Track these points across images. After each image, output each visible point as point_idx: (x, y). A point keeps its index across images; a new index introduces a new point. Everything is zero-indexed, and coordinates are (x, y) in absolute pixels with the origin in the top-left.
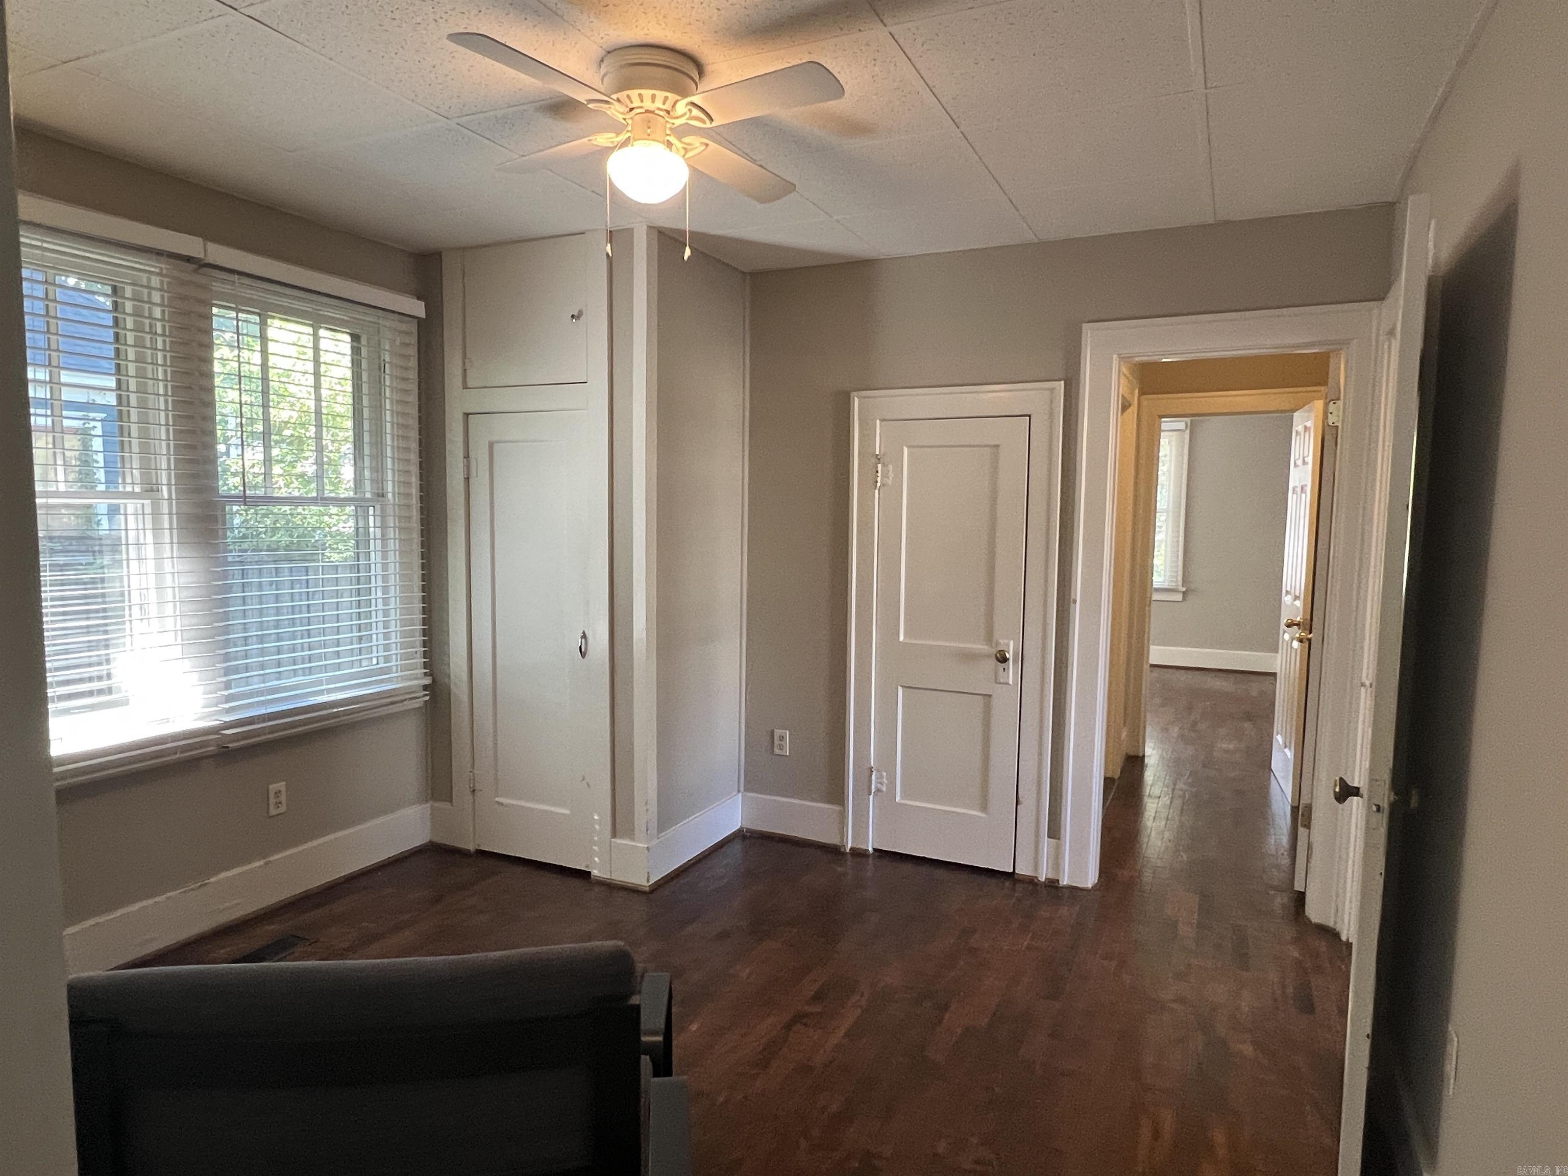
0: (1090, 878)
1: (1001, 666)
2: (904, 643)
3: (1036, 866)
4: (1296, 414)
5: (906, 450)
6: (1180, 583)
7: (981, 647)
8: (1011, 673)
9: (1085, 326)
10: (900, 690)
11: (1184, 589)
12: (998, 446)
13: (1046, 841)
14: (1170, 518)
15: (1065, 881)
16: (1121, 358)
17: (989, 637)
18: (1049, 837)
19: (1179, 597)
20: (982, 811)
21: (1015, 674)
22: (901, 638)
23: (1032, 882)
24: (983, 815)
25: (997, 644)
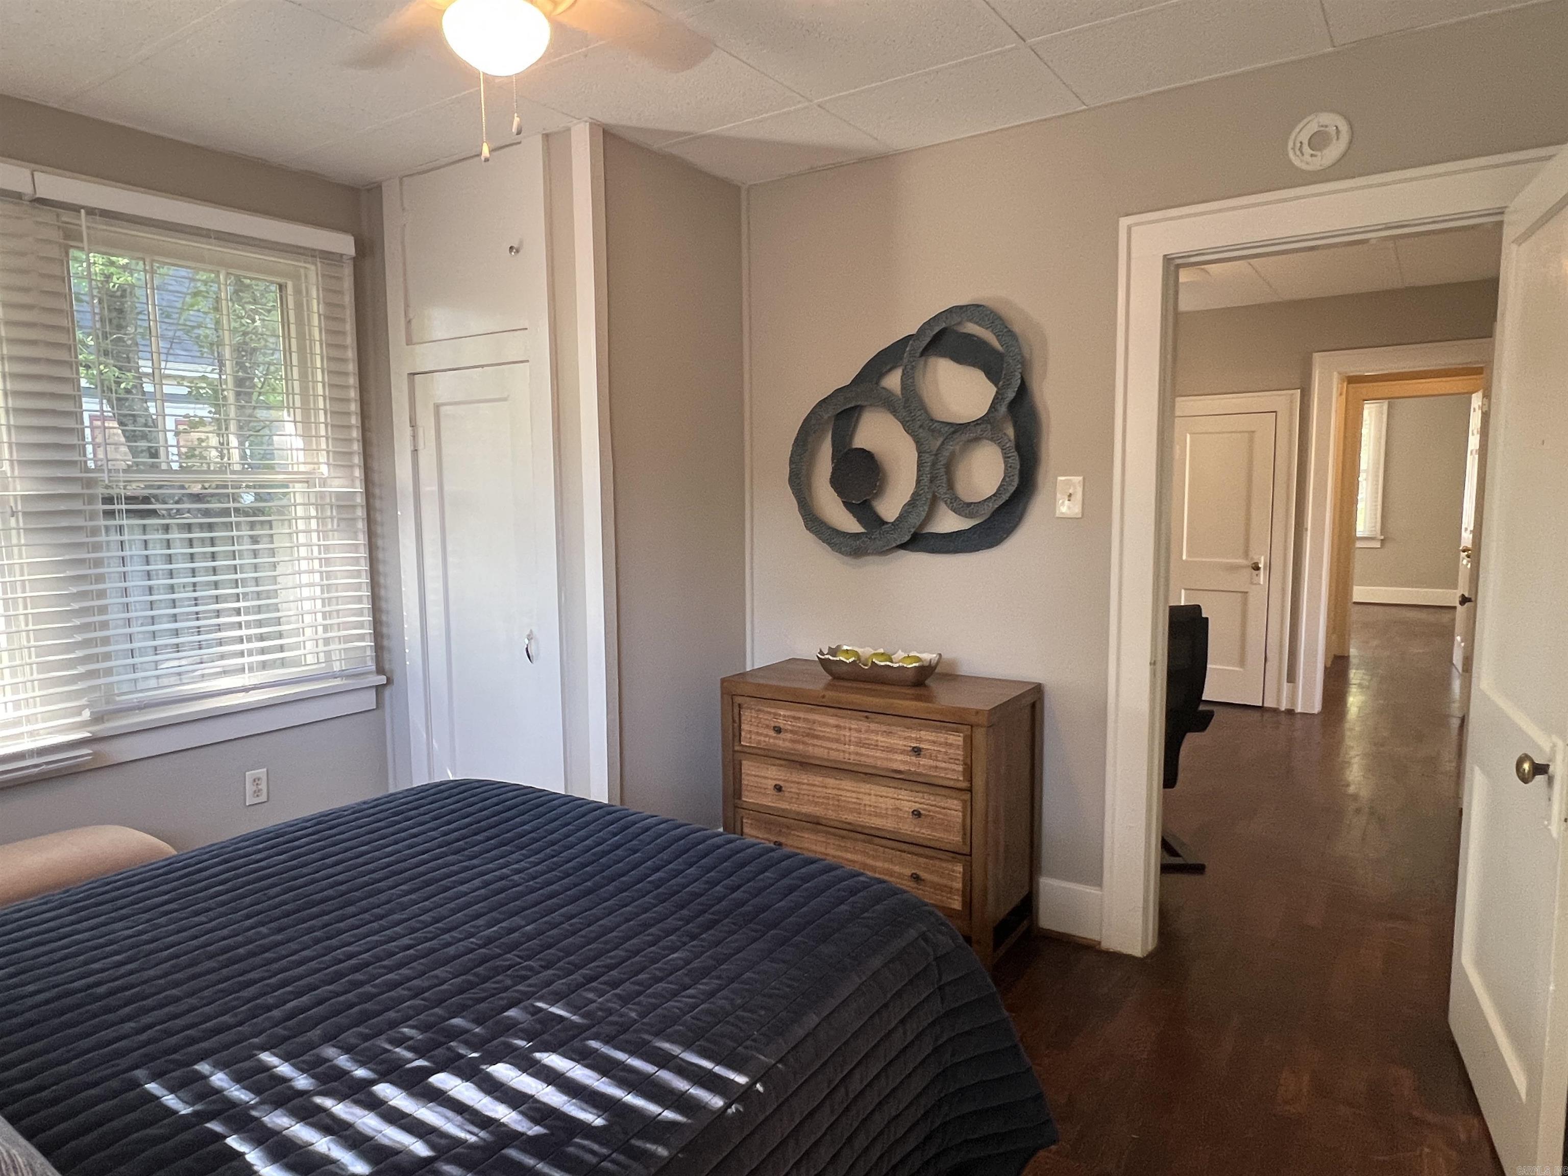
0: (1317, 708)
1: (1257, 572)
2: (1186, 561)
3: (1279, 701)
4: (1473, 395)
5: (1188, 436)
6: (1379, 532)
7: (1241, 561)
8: (1262, 577)
9: (1315, 355)
10: (1183, 591)
11: (1382, 537)
12: (1253, 432)
13: (1285, 685)
14: (1370, 478)
15: (1299, 710)
16: (1339, 373)
17: (1246, 554)
18: (1288, 682)
19: (1378, 545)
20: (1241, 667)
21: (1265, 577)
22: (1184, 557)
23: (1275, 711)
24: (1241, 670)
25: (1252, 559)
